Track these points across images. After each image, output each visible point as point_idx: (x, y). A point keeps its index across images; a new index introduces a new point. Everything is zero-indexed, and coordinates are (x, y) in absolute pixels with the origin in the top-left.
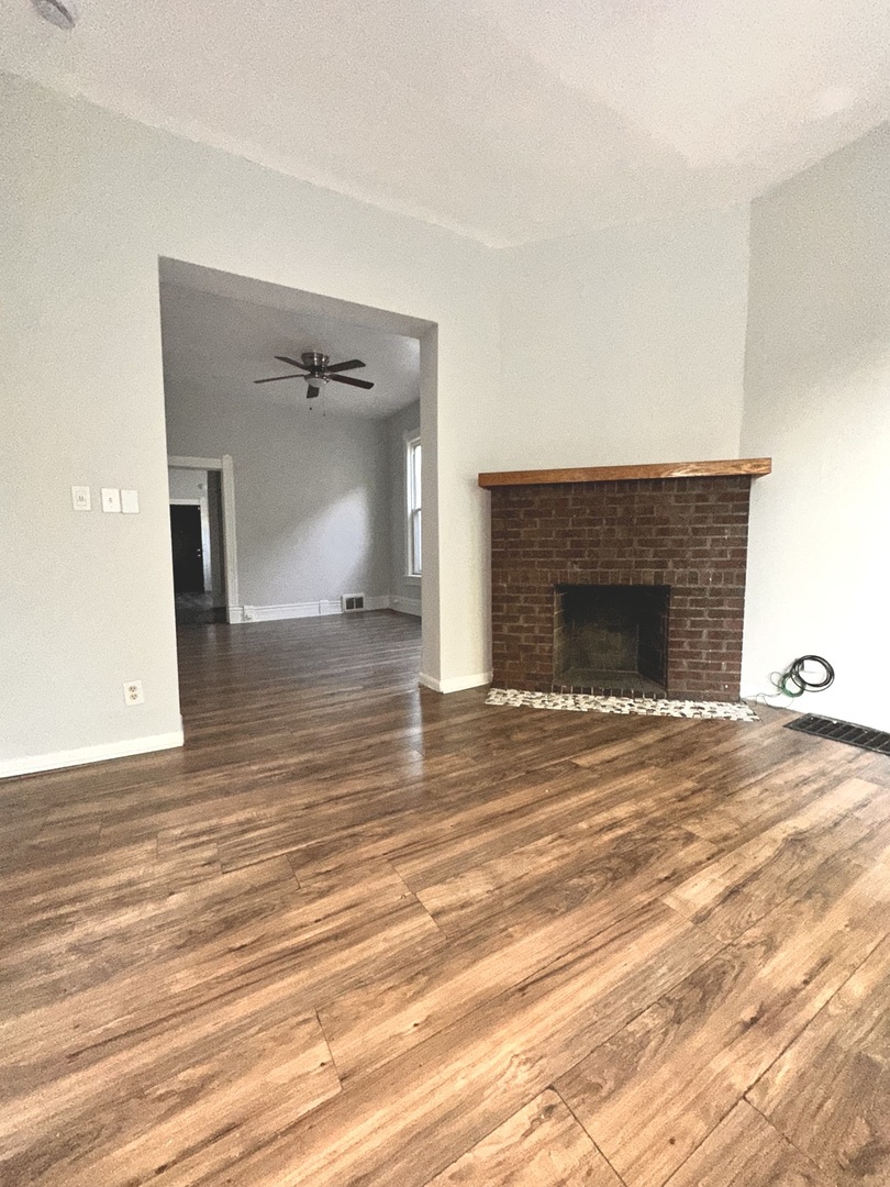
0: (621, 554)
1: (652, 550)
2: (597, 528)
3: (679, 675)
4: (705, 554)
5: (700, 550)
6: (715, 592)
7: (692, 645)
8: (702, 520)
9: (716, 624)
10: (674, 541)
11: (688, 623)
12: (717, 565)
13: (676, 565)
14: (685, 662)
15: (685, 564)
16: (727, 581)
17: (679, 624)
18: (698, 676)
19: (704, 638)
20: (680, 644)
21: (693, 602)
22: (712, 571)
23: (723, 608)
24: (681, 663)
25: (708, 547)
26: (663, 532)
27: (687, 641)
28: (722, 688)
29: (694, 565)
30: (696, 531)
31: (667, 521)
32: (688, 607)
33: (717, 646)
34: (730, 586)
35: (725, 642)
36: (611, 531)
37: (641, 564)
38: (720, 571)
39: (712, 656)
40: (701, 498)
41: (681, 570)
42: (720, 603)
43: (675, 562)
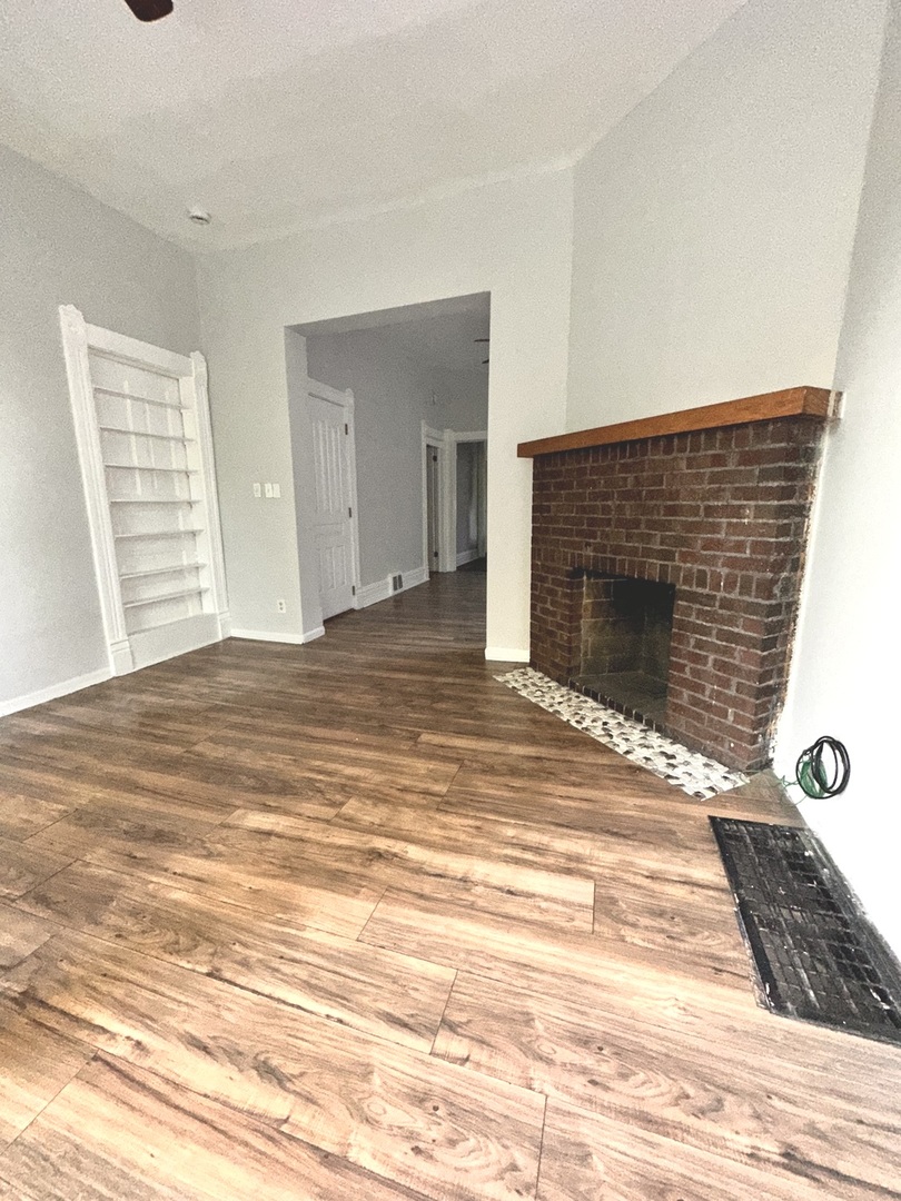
0: (629, 537)
1: (659, 534)
2: (610, 503)
3: (678, 708)
4: (718, 545)
5: (712, 539)
6: (726, 604)
7: (695, 673)
8: (716, 494)
9: (727, 651)
10: (684, 524)
11: (692, 642)
12: (731, 563)
13: (684, 557)
14: (686, 693)
15: (695, 558)
16: (745, 590)
17: (681, 639)
18: (699, 718)
19: (709, 666)
20: (681, 668)
21: (700, 613)
22: (724, 571)
23: (736, 630)
24: (681, 693)
25: (722, 536)
26: (672, 511)
27: (690, 665)
28: (726, 745)
29: (705, 560)
30: (709, 511)
31: (674, 495)
32: (692, 619)
33: (726, 684)
34: (746, 598)
35: (735, 680)
36: (620, 508)
37: (648, 553)
38: (737, 572)
39: (718, 695)
40: (718, 460)
41: (689, 565)
42: (731, 621)
43: (682, 554)
